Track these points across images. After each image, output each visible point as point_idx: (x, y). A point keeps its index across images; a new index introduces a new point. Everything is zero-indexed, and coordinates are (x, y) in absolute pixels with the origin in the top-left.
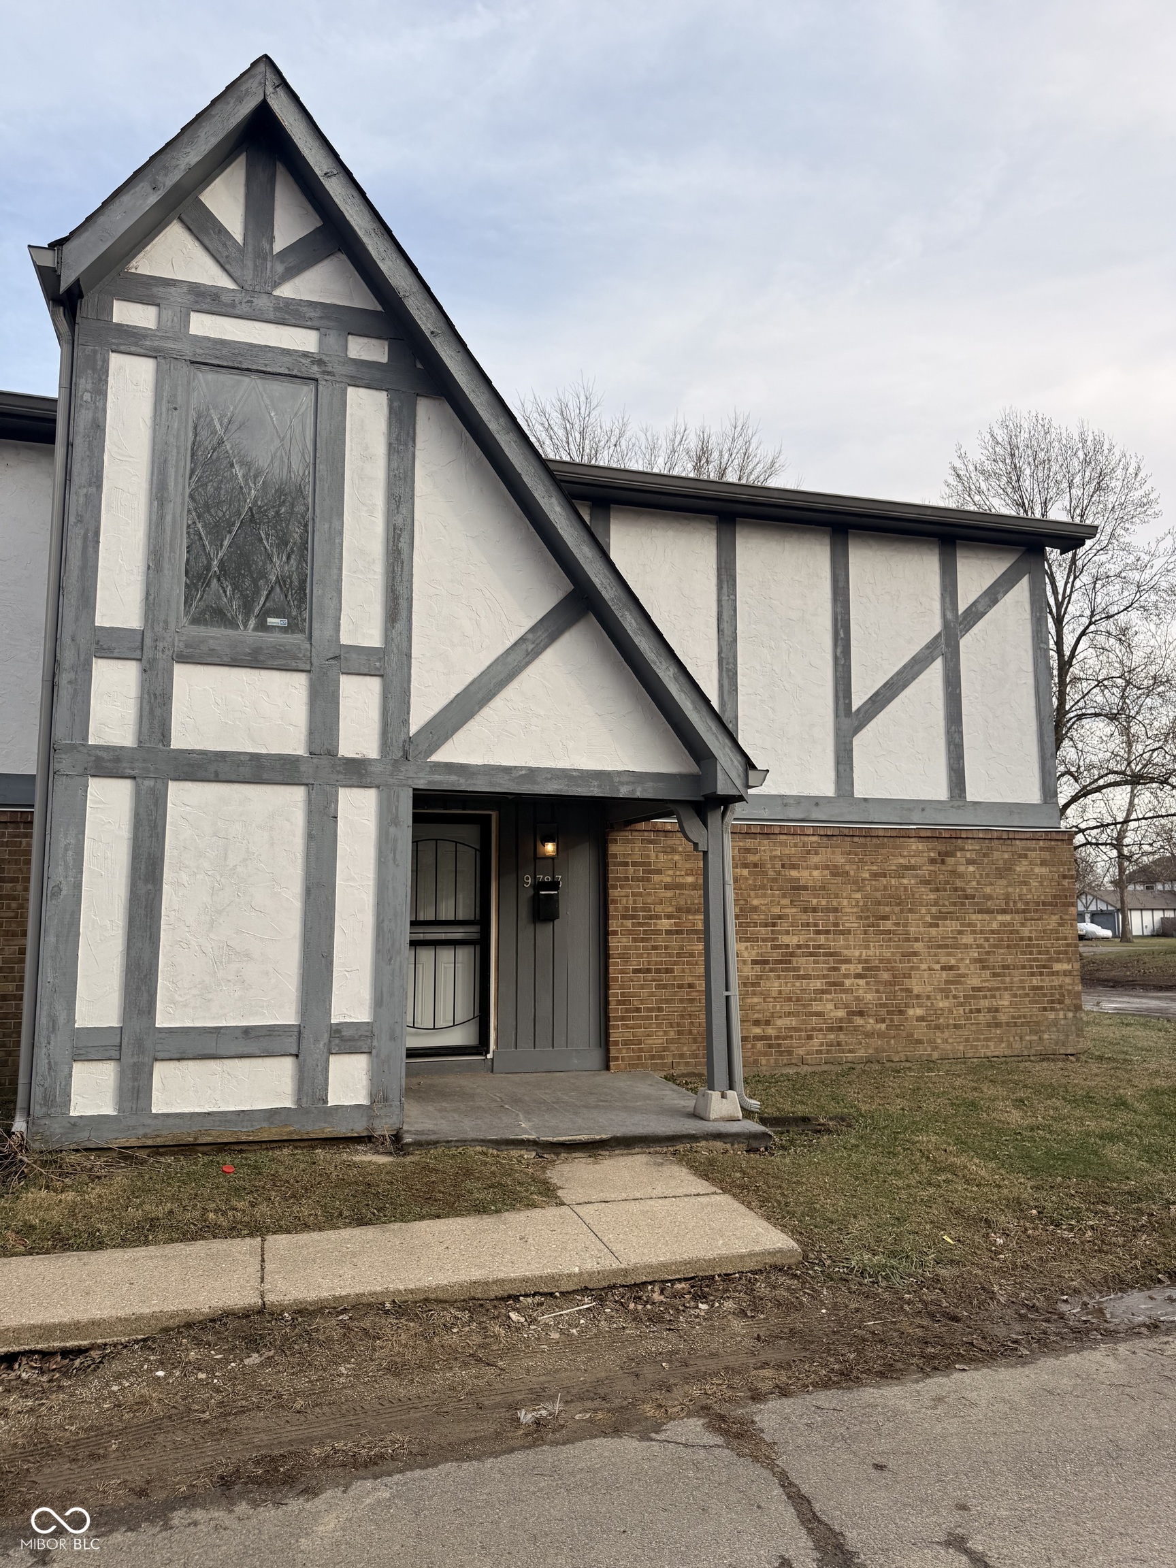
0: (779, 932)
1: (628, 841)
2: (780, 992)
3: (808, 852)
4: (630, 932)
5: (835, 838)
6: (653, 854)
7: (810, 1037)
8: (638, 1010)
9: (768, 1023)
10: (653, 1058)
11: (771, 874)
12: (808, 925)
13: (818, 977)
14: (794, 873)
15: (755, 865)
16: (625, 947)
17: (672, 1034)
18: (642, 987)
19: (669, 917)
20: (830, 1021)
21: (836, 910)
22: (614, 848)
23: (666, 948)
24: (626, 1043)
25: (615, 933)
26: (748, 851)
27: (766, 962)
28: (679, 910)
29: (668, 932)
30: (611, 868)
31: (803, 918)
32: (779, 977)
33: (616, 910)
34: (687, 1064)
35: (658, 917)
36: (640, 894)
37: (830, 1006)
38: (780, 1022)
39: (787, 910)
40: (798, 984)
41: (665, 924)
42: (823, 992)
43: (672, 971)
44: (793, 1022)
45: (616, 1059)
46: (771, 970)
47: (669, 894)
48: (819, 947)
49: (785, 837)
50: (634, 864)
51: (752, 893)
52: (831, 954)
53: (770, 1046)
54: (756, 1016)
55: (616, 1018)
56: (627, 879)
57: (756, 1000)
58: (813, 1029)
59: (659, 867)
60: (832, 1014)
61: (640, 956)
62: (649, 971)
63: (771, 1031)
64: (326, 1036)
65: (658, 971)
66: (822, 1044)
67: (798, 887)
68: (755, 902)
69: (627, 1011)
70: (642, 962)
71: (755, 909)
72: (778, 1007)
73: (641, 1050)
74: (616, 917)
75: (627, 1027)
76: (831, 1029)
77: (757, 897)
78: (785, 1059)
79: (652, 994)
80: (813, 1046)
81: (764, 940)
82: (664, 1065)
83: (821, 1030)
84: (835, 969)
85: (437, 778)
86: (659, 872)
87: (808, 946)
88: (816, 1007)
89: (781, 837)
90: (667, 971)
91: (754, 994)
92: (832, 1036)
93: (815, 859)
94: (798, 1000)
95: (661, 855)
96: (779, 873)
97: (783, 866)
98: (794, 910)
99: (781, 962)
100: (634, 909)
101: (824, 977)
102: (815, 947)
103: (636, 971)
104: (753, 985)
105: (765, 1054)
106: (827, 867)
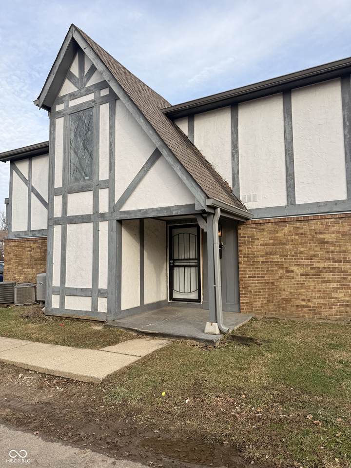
0: (314, 262)
1: (245, 228)
2: (315, 288)
3: (329, 226)
4: (246, 262)
5: (343, 219)
6: (255, 232)
7: (331, 308)
8: (251, 291)
9: (309, 300)
10: (257, 310)
11: (310, 237)
12: (329, 259)
13: (335, 282)
14: (321, 236)
15: (302, 234)
16: (245, 268)
17: (265, 302)
18: (252, 283)
19: (262, 257)
20: (342, 302)
21: (345, 252)
22: (240, 232)
23: (262, 268)
24: (246, 303)
25: (241, 263)
26: (298, 228)
27: (308, 275)
28: (267, 253)
29: (262, 262)
30: (239, 239)
31: (327, 256)
32: (314, 281)
33: (241, 254)
34: (272, 314)
35: (258, 257)
36: (250, 248)
37: (342, 295)
38: (315, 301)
39: (318, 253)
40: (324, 285)
41: (261, 259)
42: (338, 288)
43: (264, 277)
44: (322, 301)
45: (243, 309)
46: (310, 278)
47: (262, 247)
48: (336, 268)
49: (317, 221)
50: (248, 237)
51: (300, 246)
52: (342, 272)
53: (310, 310)
54: (303, 297)
55: (242, 294)
56: (245, 242)
57: (303, 290)
58: (332, 305)
59: (258, 237)
60: (343, 299)
61: (251, 271)
62: (255, 277)
63: (310, 304)
64: (97, 292)
65: (258, 277)
66: (337, 312)
67: (323, 242)
68: (302, 249)
69: (246, 291)
70: (252, 274)
71: (302, 252)
72: (314, 294)
73: (252, 307)
74: (241, 257)
75: (246, 297)
76: (342, 305)
77: (303, 247)
78: (318, 316)
79: (256, 286)
80: (332, 312)
81: (306, 265)
82: (261, 313)
83: (337, 305)
84: (344, 278)
85: (122, 216)
86: (258, 239)
87: (329, 268)
88: (334, 295)
89: (315, 221)
90: (262, 277)
91: (302, 288)
92: (343, 308)
93: (332, 229)
94: (324, 291)
95: (259, 233)
96: (313, 237)
97: (316, 233)
98: (322, 252)
99: (315, 275)
100: (248, 254)
101: (338, 282)
102: (333, 268)
103: (249, 277)
104: (301, 284)
105: (308, 313)
106: (339, 232)
